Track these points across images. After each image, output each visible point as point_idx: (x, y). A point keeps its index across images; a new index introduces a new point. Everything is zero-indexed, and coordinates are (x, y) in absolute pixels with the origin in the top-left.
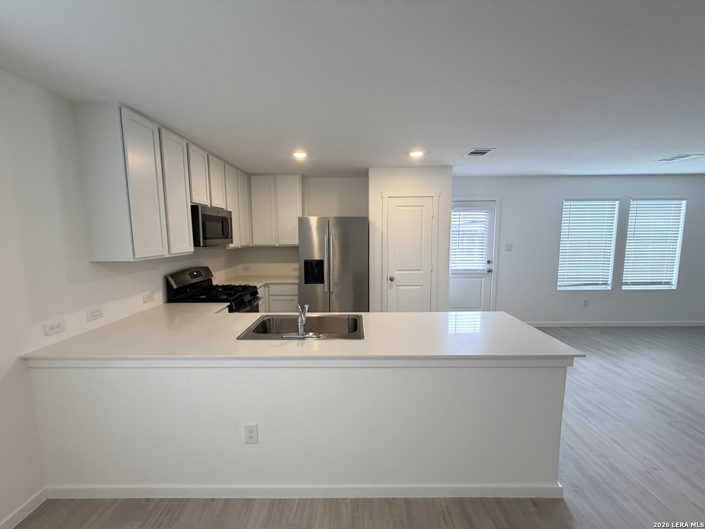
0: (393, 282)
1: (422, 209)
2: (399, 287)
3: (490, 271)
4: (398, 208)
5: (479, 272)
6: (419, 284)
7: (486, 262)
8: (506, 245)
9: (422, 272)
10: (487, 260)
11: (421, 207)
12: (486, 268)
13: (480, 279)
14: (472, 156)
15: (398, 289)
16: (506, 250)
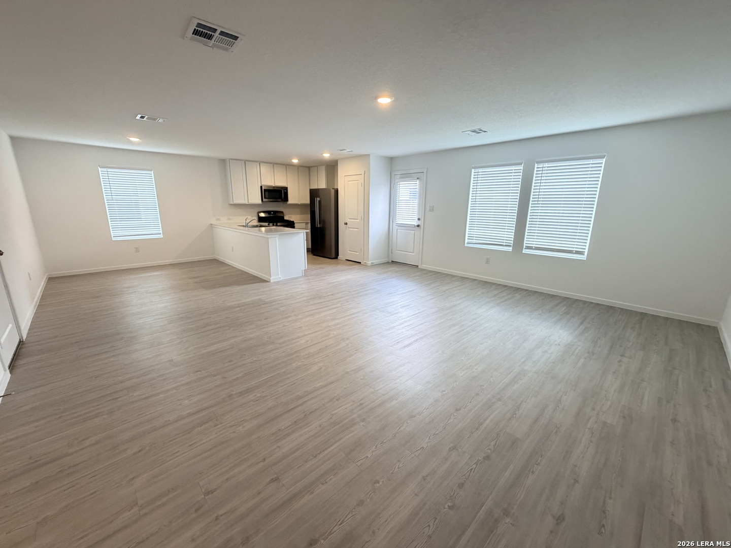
0: (347, 226)
3: (418, 226)
4: (348, 182)
5: (411, 226)
7: (417, 219)
8: (429, 207)
9: (358, 220)
10: (417, 217)
12: (416, 224)
13: (414, 232)
15: (349, 231)
16: (430, 210)
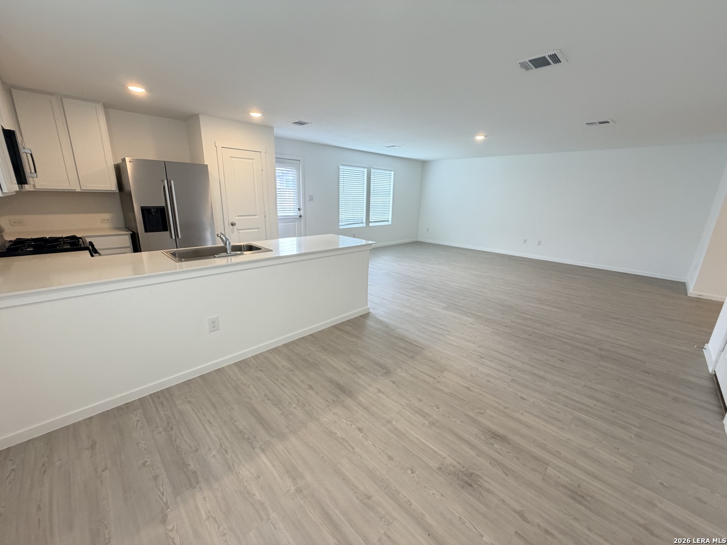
0: (234, 227)
1: (253, 162)
2: (240, 231)
3: (300, 217)
4: (232, 158)
5: (293, 217)
6: (255, 227)
7: (297, 210)
8: (309, 196)
9: (257, 217)
10: (298, 207)
11: (252, 161)
12: (298, 214)
13: (294, 223)
14: (294, 125)
15: (239, 232)
16: (310, 200)
